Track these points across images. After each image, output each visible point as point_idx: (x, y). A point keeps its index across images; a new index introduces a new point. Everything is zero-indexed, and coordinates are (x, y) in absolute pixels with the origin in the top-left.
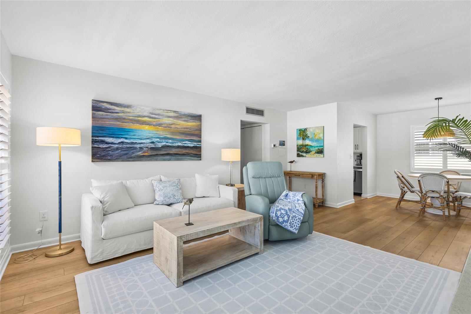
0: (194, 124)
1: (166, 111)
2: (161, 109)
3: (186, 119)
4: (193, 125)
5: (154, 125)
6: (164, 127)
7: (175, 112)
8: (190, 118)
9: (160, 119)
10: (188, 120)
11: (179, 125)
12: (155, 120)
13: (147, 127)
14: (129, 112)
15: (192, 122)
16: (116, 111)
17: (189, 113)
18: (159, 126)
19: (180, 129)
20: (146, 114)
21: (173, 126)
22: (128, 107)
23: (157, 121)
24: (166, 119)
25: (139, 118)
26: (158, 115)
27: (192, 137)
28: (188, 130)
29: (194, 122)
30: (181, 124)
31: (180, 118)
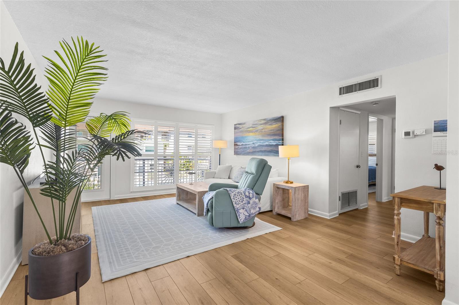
0: (276, 125)
1: (259, 121)
2: (257, 120)
3: (271, 123)
4: (276, 127)
5: (254, 132)
6: (259, 132)
7: (264, 120)
8: (273, 121)
9: (256, 127)
10: (272, 123)
11: (267, 129)
12: (254, 128)
13: (251, 134)
14: (245, 127)
15: (275, 124)
16: (240, 128)
17: (272, 118)
18: (257, 132)
19: (267, 132)
20: (251, 126)
21: (263, 131)
22: (244, 124)
23: (255, 129)
24: (260, 126)
25: (248, 129)
26: (256, 124)
27: (275, 137)
28: (272, 131)
29: (276, 124)
30: (268, 128)
31: (267, 123)
